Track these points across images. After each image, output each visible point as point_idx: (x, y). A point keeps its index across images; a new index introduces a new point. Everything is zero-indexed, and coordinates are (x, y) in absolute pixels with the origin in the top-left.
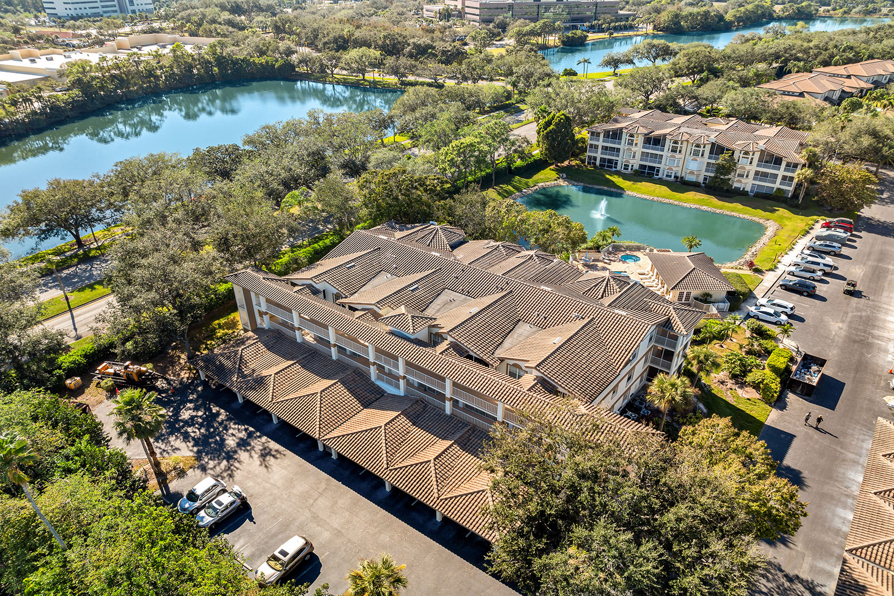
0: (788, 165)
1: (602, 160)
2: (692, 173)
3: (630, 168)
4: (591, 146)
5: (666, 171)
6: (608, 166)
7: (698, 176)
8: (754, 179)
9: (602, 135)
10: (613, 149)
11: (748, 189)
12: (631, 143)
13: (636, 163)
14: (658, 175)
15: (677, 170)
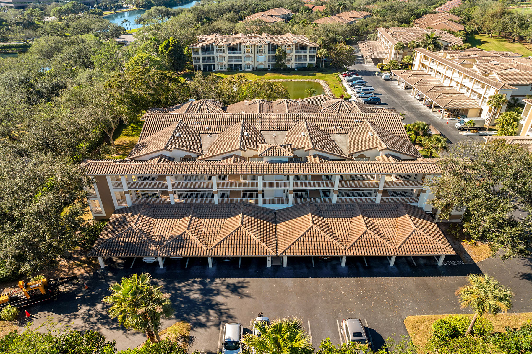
0: (311, 49)
1: (205, 66)
2: (261, 63)
3: (224, 67)
4: (195, 58)
5: (246, 65)
6: (209, 70)
7: (265, 64)
8: (295, 61)
9: (200, 50)
10: (209, 58)
11: (293, 67)
12: (221, 52)
13: (226, 64)
14: (241, 69)
15: (252, 64)
